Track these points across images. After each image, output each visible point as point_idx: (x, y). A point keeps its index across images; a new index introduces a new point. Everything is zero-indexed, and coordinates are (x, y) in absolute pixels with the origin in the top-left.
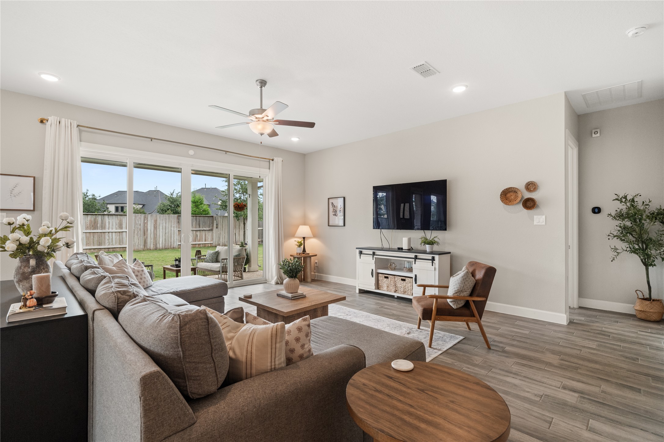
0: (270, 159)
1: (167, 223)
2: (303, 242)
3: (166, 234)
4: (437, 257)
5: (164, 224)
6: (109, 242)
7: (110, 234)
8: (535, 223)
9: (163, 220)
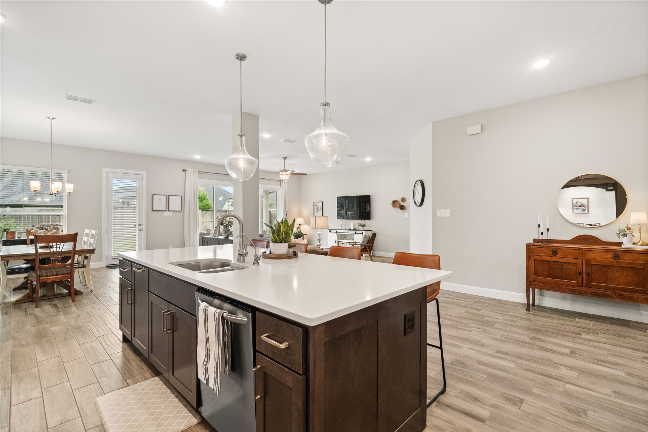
0: (281, 181)
2: (299, 227)
4: (364, 232)
8: (405, 216)
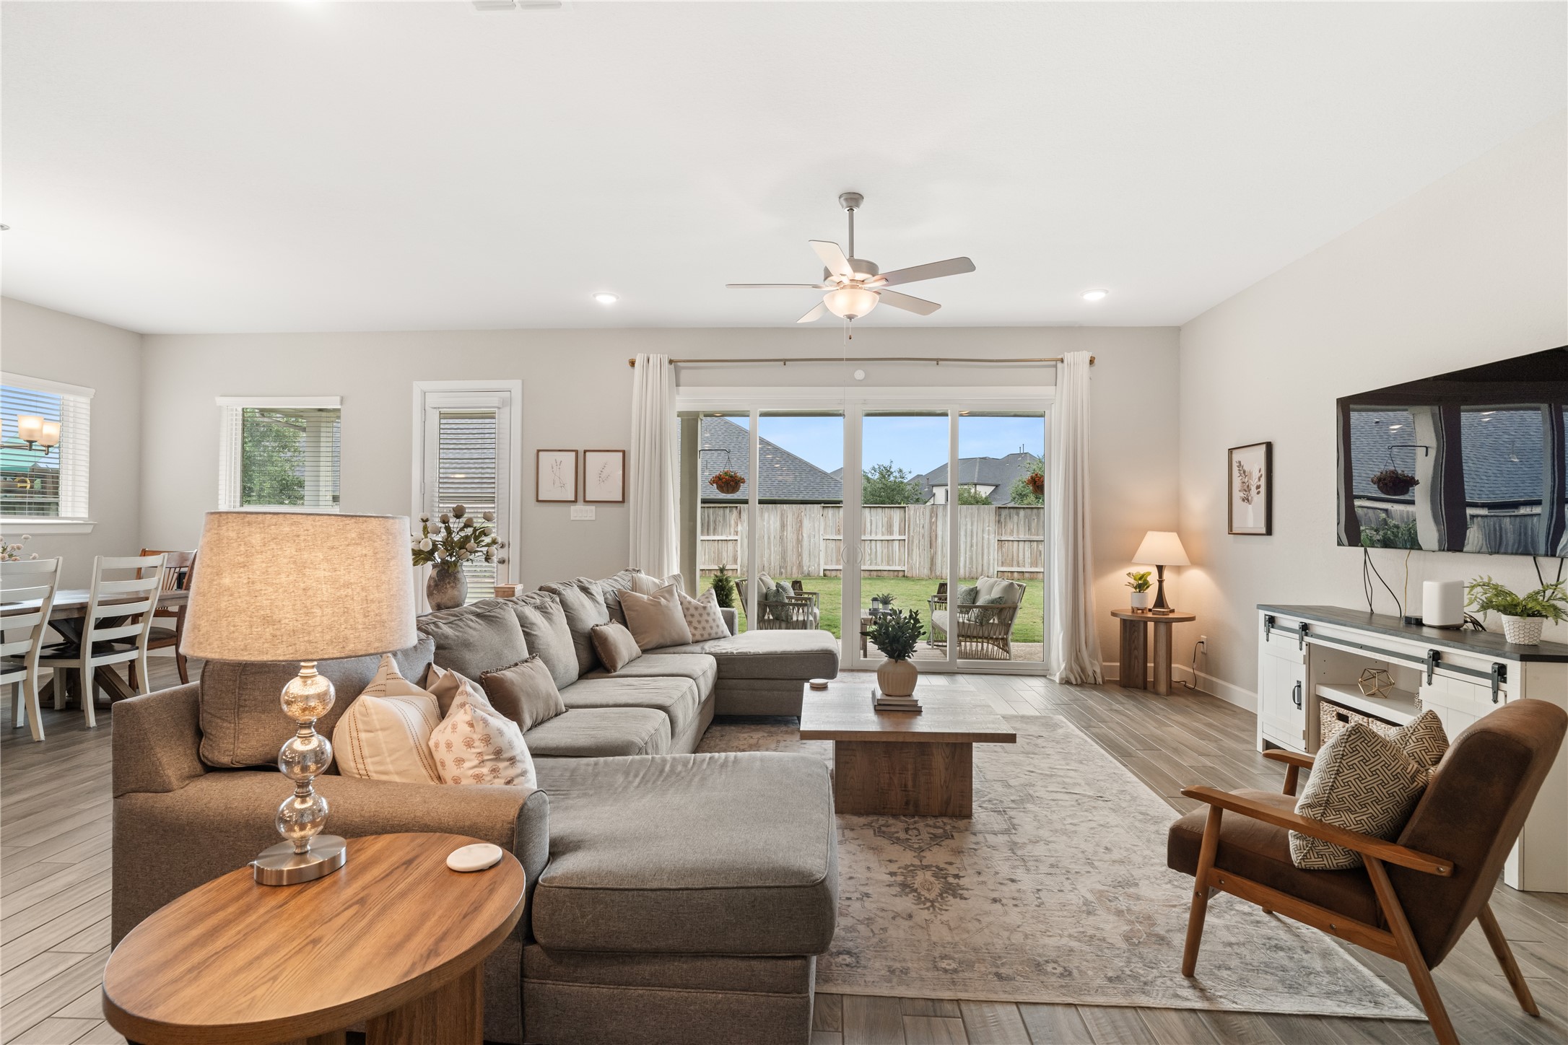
0: (1055, 360)
1: (975, 523)
3: (972, 546)
4: (1520, 669)
5: (969, 527)
6: (871, 559)
7: (873, 543)
9: (966, 517)
